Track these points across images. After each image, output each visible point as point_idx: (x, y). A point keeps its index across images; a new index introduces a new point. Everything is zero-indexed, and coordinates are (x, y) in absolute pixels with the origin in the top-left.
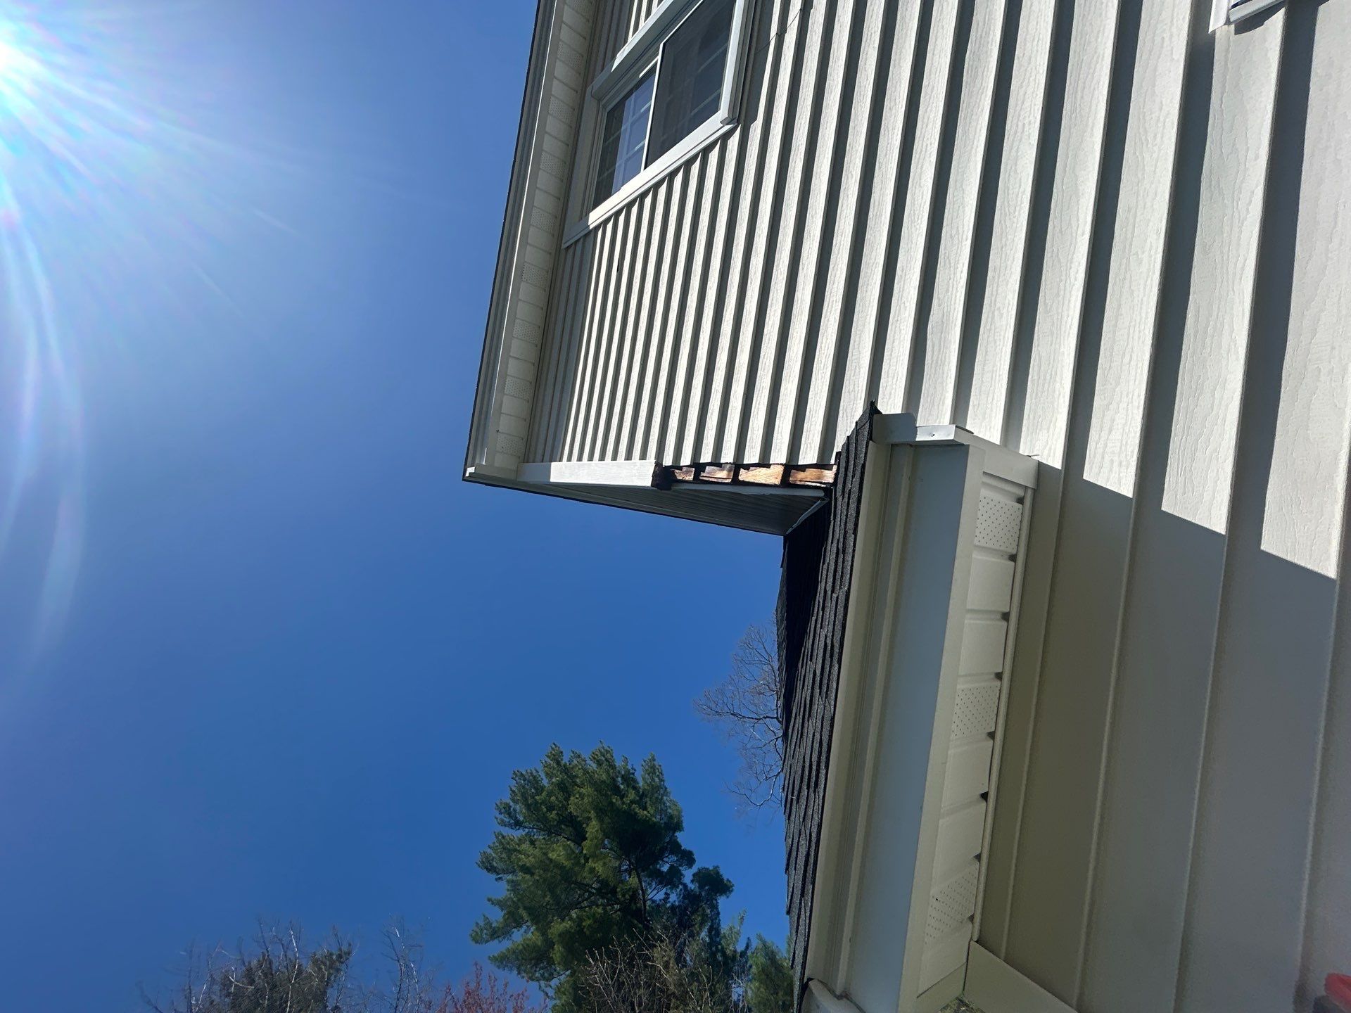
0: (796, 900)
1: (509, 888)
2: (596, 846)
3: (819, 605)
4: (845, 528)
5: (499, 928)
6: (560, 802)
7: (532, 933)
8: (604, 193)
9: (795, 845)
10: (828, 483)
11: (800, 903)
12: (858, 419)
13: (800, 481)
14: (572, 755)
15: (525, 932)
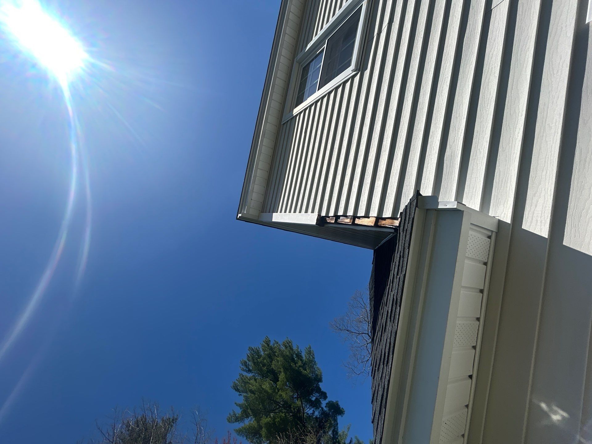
0: (377, 416)
1: (244, 399)
2: (283, 385)
3: (390, 281)
4: (404, 246)
5: (239, 417)
6: (268, 363)
7: (253, 421)
8: (300, 101)
9: (376, 391)
10: (396, 226)
11: (379, 418)
12: (411, 198)
13: (383, 225)
14: (274, 342)
15: (250, 420)
